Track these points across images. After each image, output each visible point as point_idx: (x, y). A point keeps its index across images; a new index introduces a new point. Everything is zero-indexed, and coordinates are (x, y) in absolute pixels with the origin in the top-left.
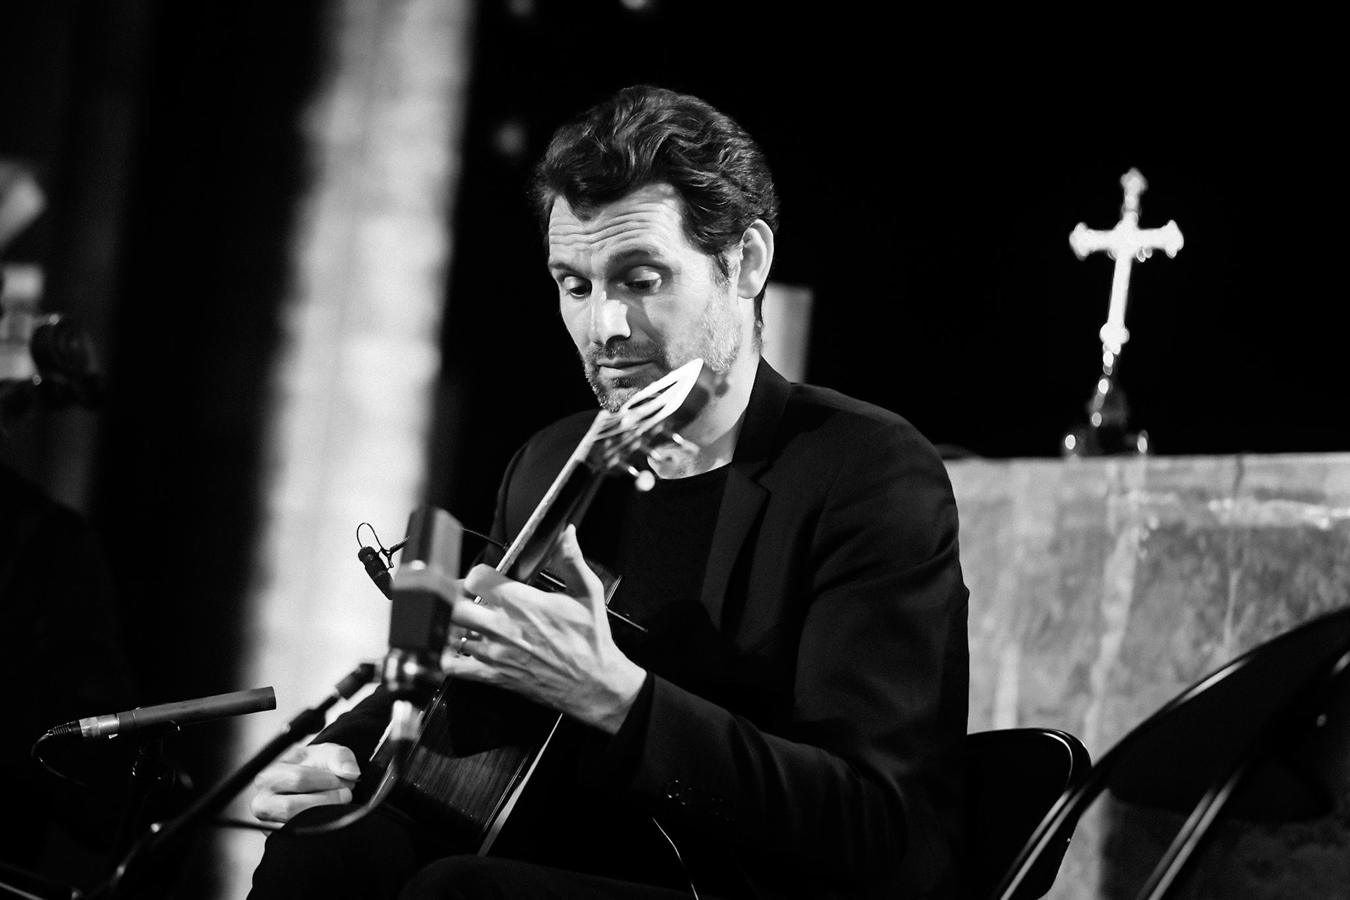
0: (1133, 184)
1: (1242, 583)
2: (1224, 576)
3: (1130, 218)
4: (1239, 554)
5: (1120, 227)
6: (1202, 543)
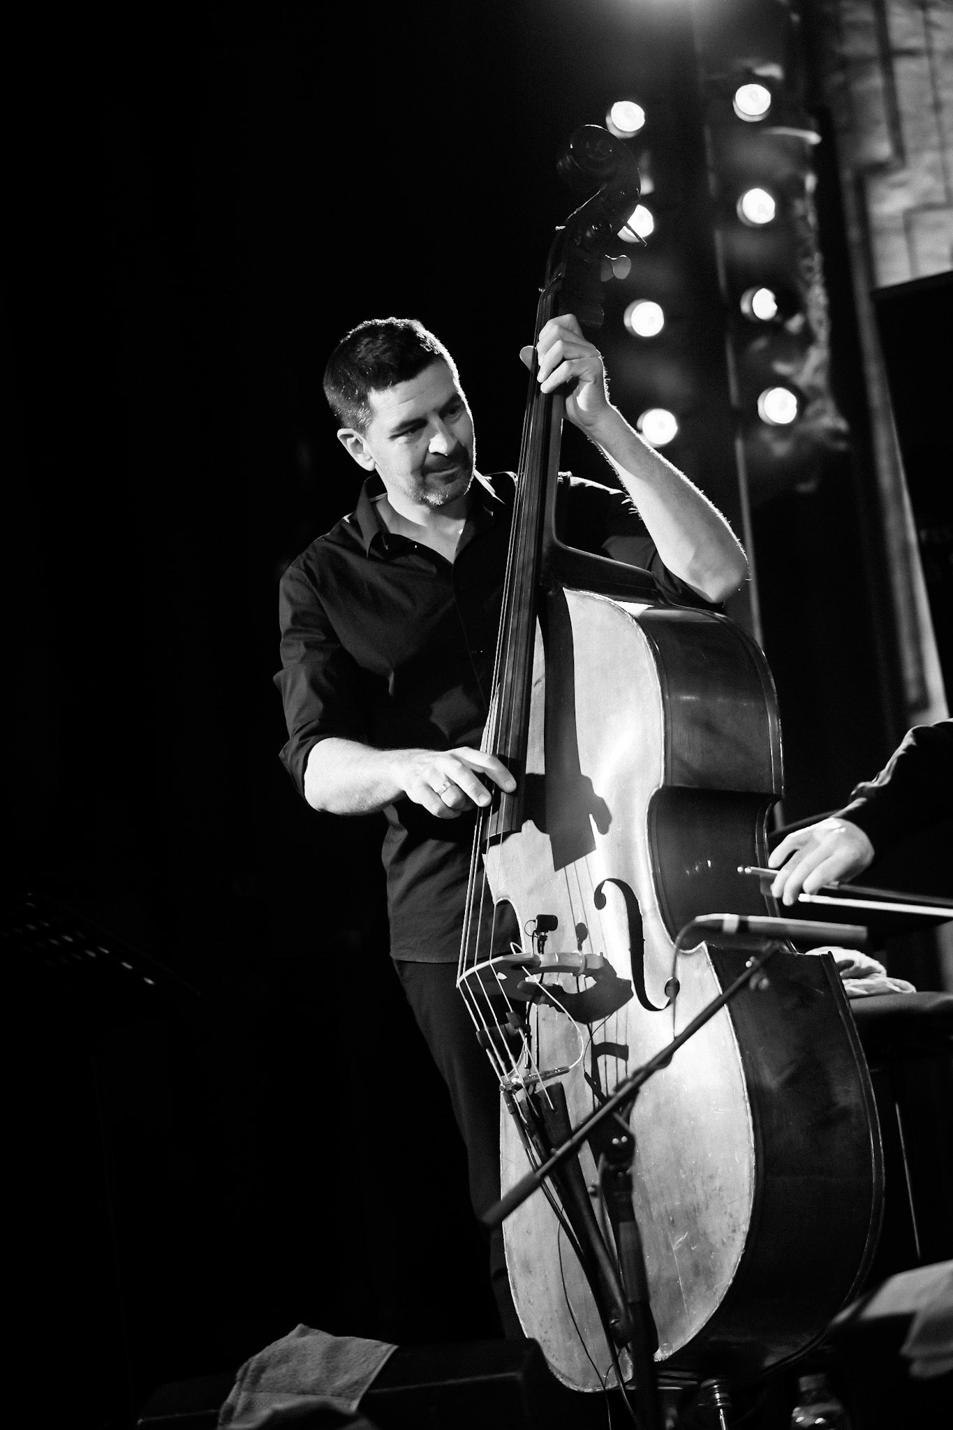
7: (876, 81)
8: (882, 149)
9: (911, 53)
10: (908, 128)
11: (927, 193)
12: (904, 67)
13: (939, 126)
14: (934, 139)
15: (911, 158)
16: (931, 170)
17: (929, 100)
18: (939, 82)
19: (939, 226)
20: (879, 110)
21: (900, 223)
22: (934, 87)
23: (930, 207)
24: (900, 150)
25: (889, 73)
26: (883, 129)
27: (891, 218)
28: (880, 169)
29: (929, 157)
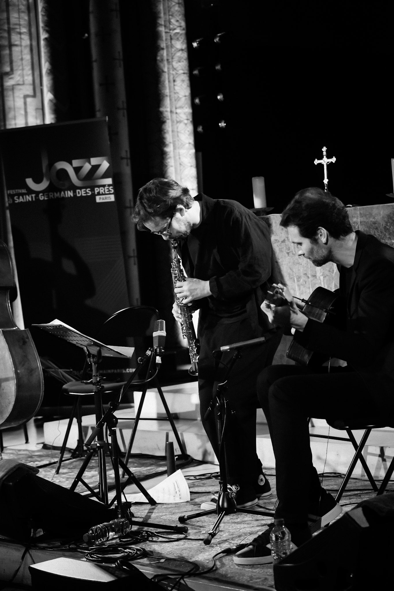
0: (324, 149)
3: (325, 157)
5: (323, 159)
7: (7, 52)
8: (7, 69)
9: (16, 45)
10: (14, 64)
11: (18, 81)
12: (15, 49)
13: (22, 64)
14: (21, 68)
15: (15, 72)
16: (19, 75)
17: (20, 57)
18: (23, 53)
19: (21, 89)
20: (7, 59)
21: (11, 88)
22: (22, 55)
23: (19, 85)
24: (12, 69)
25: (11, 50)
26: (8, 64)
27: (9, 86)
28: (7, 74)
29: (19, 72)
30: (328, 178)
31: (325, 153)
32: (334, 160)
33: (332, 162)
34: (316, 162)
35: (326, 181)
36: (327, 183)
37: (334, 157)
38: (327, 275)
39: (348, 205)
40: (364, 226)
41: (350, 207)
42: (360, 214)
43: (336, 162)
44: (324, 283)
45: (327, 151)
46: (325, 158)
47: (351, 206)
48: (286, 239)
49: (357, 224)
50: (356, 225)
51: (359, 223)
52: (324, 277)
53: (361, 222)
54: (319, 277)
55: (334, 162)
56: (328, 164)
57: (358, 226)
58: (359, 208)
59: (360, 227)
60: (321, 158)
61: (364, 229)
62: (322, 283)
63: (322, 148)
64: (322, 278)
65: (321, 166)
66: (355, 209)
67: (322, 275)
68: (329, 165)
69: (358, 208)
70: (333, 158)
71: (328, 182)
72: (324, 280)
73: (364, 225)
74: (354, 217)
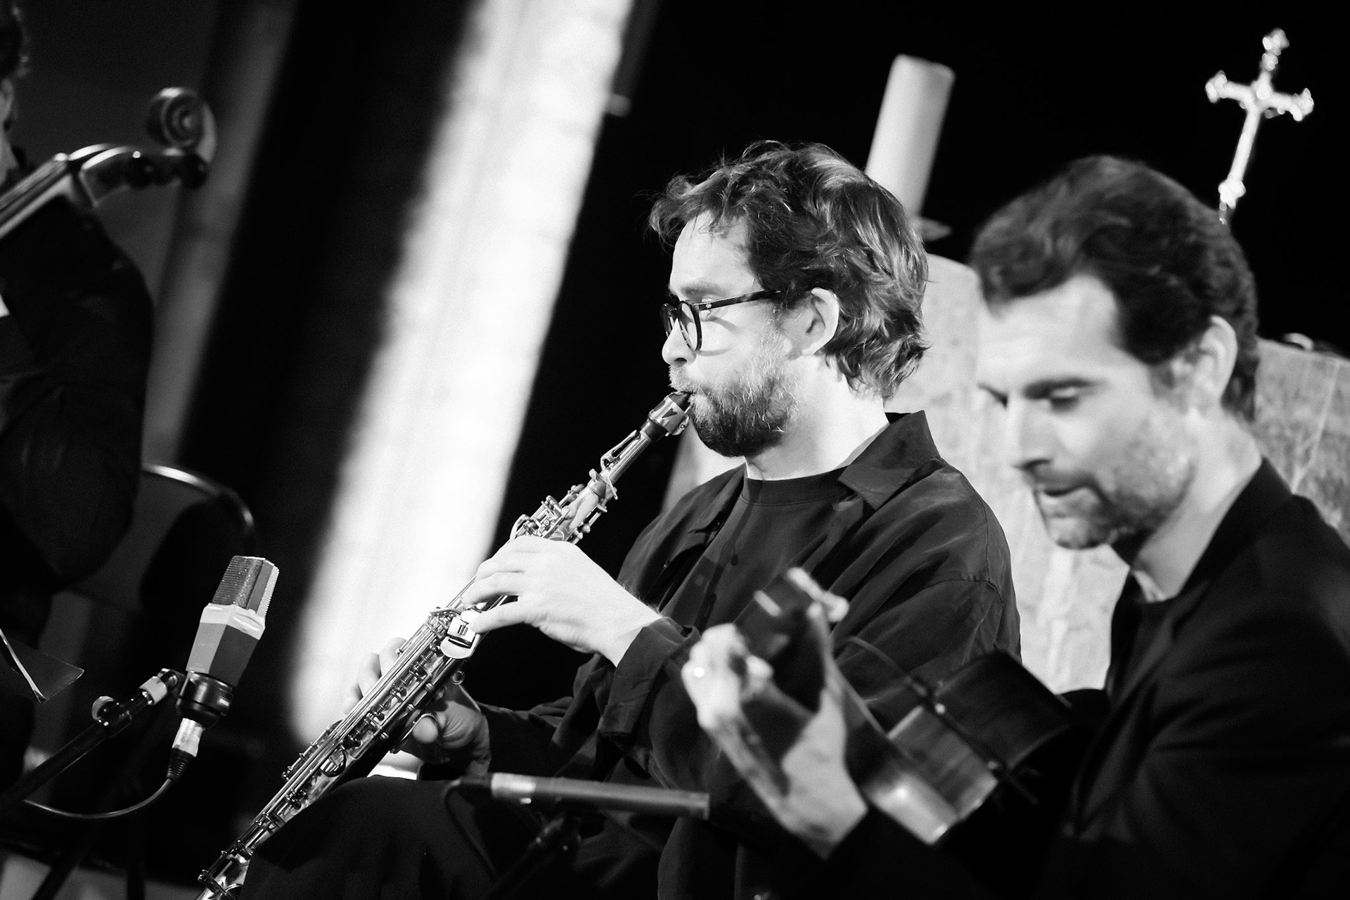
0: (1274, 43)
1: (1304, 482)
2: (1289, 470)
3: (1266, 78)
4: (1307, 453)
5: (1255, 86)
6: (1273, 431)
30: (1248, 179)
31: (1270, 62)
32: (1300, 106)
33: (1288, 115)
34: (1218, 88)
35: (1231, 190)
36: (1233, 204)
37: (1307, 93)
38: (1088, 625)
39: (1296, 338)
40: (1334, 457)
41: (1300, 347)
42: (1338, 394)
43: (1307, 118)
44: (1062, 655)
45: (1284, 56)
46: (1263, 85)
47: (1307, 342)
48: (957, 395)
49: (1307, 436)
50: (1299, 438)
51: (1317, 436)
52: (1070, 630)
53: (1325, 434)
54: (1049, 624)
55: (1298, 117)
56: (1270, 116)
57: (1307, 443)
58: (1342, 369)
59: (1314, 454)
60: (1245, 75)
61: (1329, 473)
62: (1053, 653)
63: (1268, 31)
64: (1060, 628)
65: (1232, 113)
66: (1320, 366)
67: (1068, 617)
68: (1274, 126)
69: (1332, 368)
70: (1299, 92)
71: (1241, 201)
72: (1065, 641)
73: (1338, 453)
74: (1305, 400)
